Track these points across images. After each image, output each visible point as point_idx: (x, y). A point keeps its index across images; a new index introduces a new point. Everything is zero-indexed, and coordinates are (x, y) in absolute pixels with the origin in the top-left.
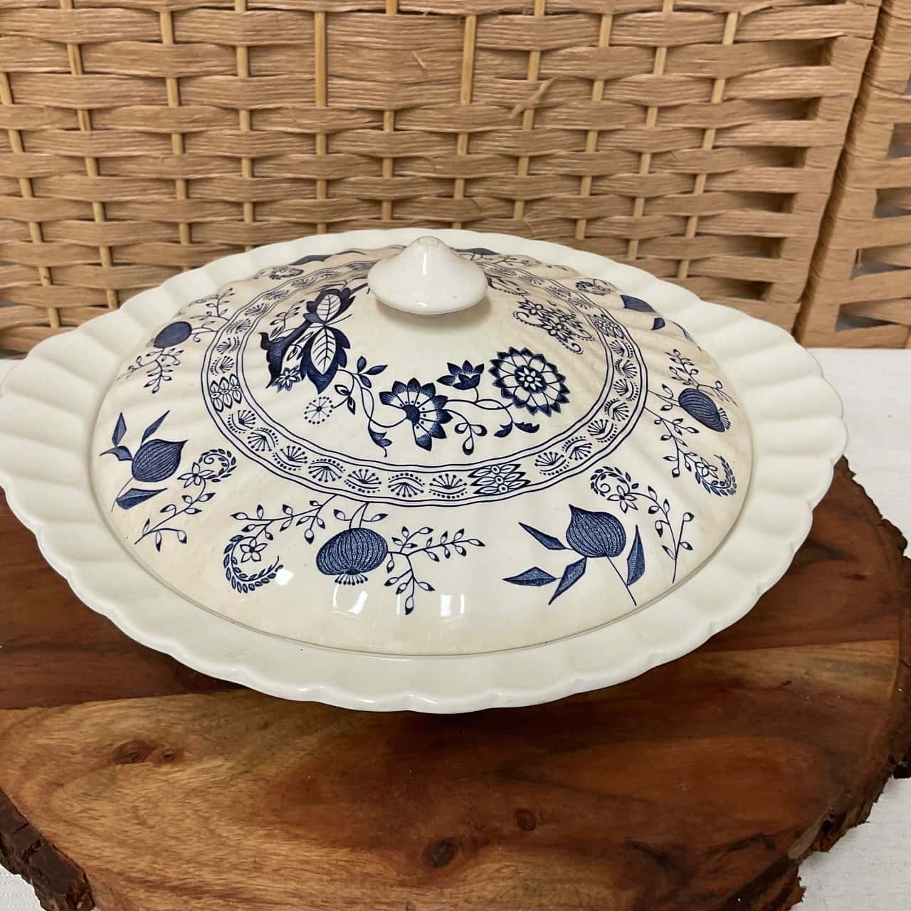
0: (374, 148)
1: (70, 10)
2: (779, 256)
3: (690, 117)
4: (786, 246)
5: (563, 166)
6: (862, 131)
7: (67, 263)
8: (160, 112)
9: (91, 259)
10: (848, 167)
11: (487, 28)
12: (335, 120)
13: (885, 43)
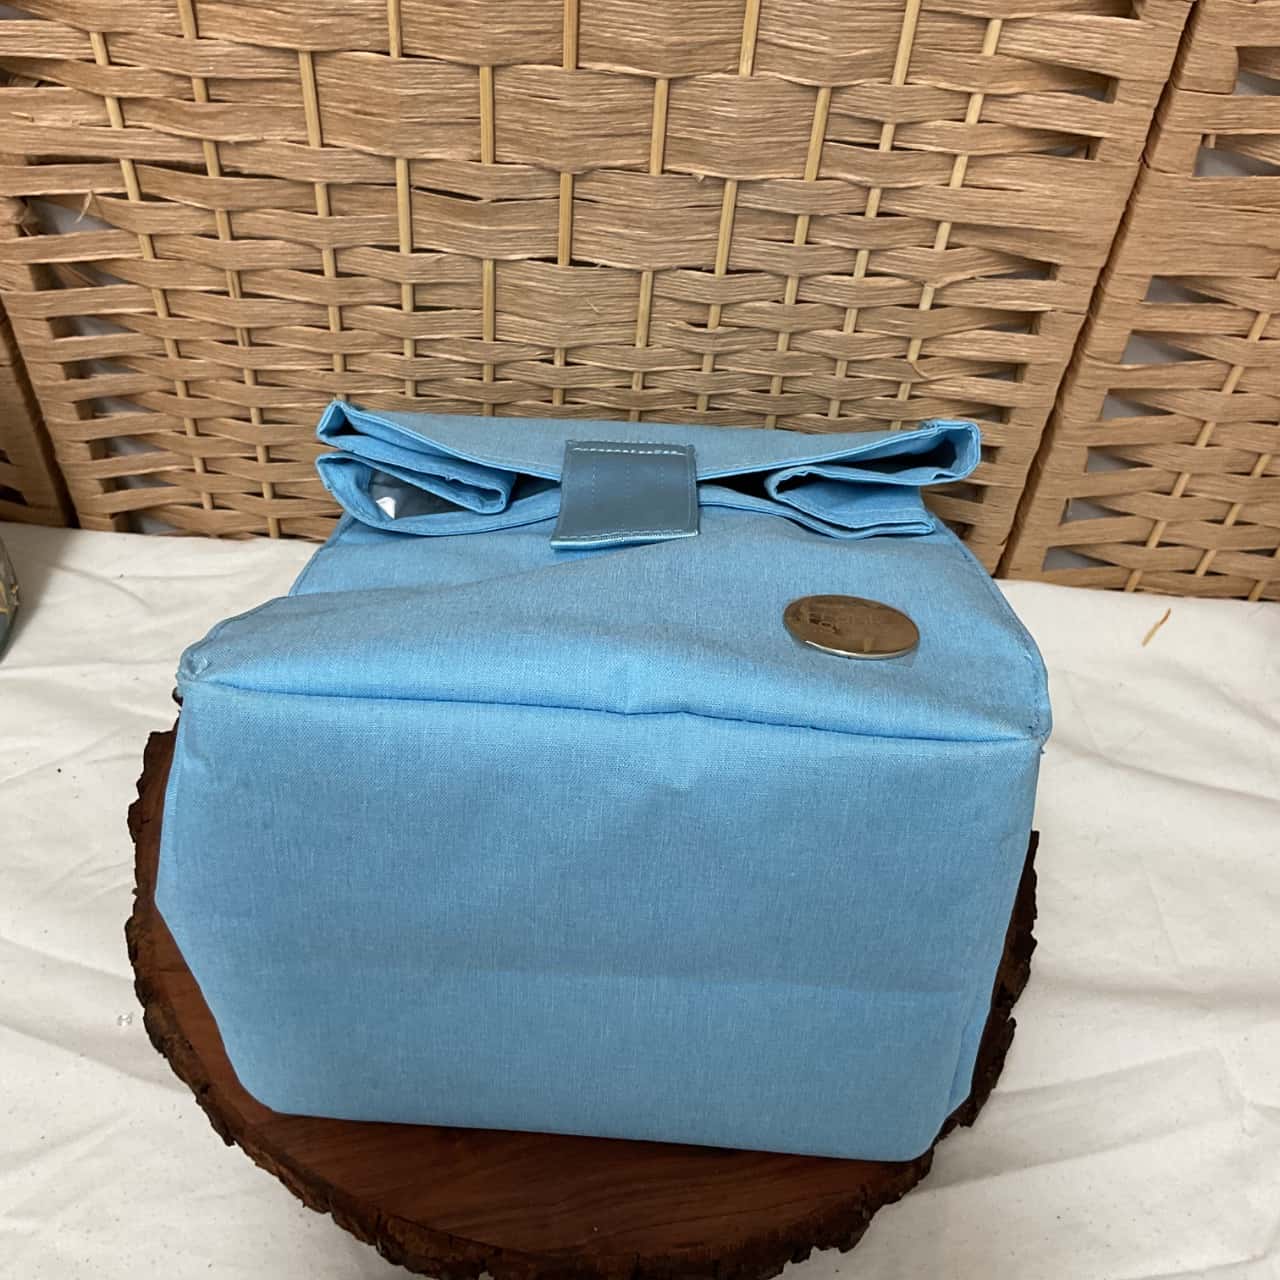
0: (545, 379)
1: (229, 242)
2: (982, 502)
3: (883, 371)
4: (989, 493)
6: (1070, 394)
7: (223, 455)
8: (323, 334)
9: (247, 452)
10: (1056, 425)
11: (665, 280)
12: (503, 353)
13: (1099, 316)
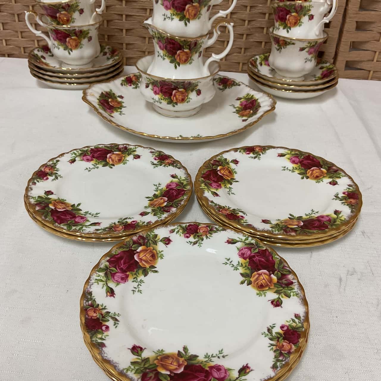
5: (260, 9)
